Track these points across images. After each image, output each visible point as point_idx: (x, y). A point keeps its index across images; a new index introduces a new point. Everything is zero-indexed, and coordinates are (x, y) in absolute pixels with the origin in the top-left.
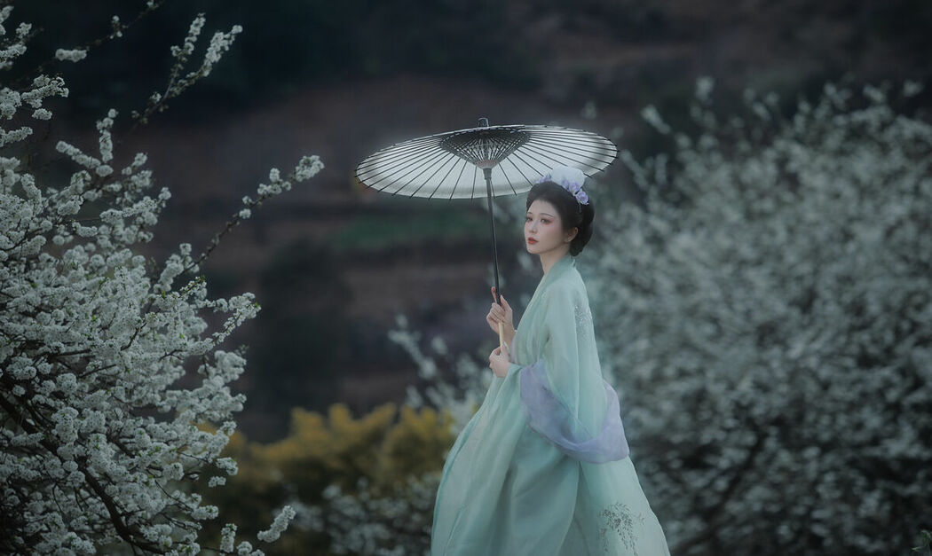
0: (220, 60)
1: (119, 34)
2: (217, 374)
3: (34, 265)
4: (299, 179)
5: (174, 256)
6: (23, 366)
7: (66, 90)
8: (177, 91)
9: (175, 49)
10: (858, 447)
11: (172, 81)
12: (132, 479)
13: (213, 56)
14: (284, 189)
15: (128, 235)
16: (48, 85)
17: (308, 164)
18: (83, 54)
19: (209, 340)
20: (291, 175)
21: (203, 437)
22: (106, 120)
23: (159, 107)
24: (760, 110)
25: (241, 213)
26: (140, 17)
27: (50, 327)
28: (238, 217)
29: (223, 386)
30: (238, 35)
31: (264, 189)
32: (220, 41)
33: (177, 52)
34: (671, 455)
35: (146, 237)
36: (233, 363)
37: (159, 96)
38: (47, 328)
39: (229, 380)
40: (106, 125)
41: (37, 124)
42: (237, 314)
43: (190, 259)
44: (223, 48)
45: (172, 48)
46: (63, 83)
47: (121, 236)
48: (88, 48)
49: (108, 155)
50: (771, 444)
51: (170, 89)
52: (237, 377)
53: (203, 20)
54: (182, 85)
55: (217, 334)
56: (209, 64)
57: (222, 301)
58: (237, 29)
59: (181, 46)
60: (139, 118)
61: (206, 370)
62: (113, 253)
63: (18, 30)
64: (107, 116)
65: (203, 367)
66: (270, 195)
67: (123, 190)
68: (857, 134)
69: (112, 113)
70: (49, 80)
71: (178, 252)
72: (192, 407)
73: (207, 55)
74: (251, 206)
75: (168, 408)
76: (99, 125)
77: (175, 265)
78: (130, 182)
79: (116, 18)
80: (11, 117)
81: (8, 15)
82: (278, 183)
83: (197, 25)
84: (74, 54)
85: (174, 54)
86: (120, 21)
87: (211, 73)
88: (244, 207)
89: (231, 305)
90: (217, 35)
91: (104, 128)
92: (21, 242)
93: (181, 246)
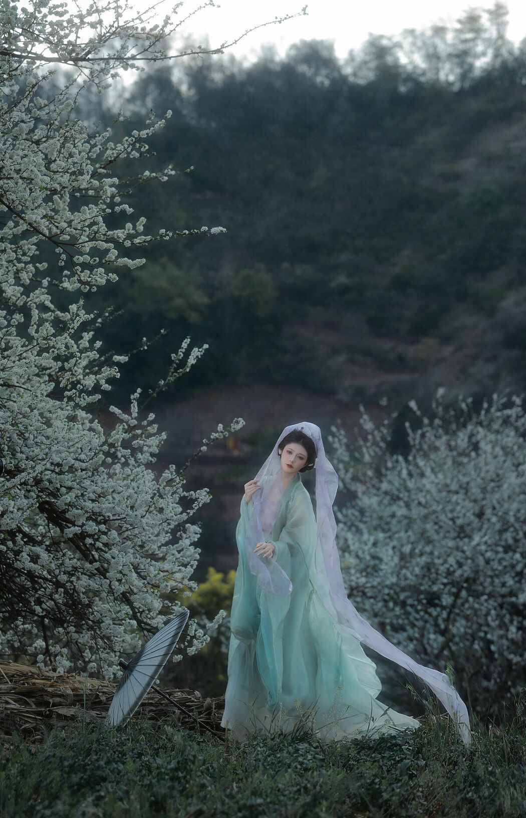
0: (196, 363)
1: (146, 348)
2: (186, 538)
3: (96, 474)
4: (233, 430)
5: (167, 471)
6: (91, 526)
7: (119, 374)
8: (172, 379)
9: (173, 355)
10: (503, 596)
11: (170, 374)
12: (146, 590)
13: (192, 361)
14: (224, 436)
15: (144, 458)
16: (109, 372)
17: (237, 422)
18: (126, 359)
19: (185, 514)
20: (229, 428)
21: (180, 569)
22: (135, 394)
23: (162, 388)
24: (463, 406)
25: (202, 448)
26: (156, 338)
27: (105, 506)
28: (200, 450)
29: (190, 546)
30: (206, 350)
31: (214, 435)
32: (196, 353)
33: (175, 357)
34: (422, 596)
35: (153, 460)
36: (194, 531)
37: (163, 382)
38: (104, 506)
39: (192, 541)
40: (135, 397)
41: (103, 393)
42: (200, 500)
43: (174, 473)
44: (197, 357)
45: (172, 355)
46: (117, 370)
47: (140, 459)
48: (129, 355)
49: (135, 415)
50: (464, 593)
51: (169, 378)
52: (196, 540)
53: (189, 340)
54: (175, 376)
55: (189, 511)
56: (190, 365)
57: (192, 492)
58: (206, 346)
59: (177, 355)
60: (152, 394)
61: (181, 535)
62: (135, 468)
63: (95, 345)
64: (136, 392)
65: (179, 533)
66: (217, 439)
67: (142, 433)
68: (506, 422)
69: (139, 390)
70: (109, 369)
71: (169, 469)
72: (173, 555)
73: (189, 360)
74: (207, 445)
75: (161, 555)
76: (132, 397)
77: (167, 475)
78: (146, 430)
79: (145, 339)
80: (90, 389)
81: (91, 337)
82: (222, 432)
83: (186, 343)
84: (122, 359)
85: (173, 358)
86: (147, 340)
87: (190, 370)
88: (204, 445)
89: (197, 495)
90: (194, 349)
91: (134, 399)
92: (92, 459)
93: (170, 466)
